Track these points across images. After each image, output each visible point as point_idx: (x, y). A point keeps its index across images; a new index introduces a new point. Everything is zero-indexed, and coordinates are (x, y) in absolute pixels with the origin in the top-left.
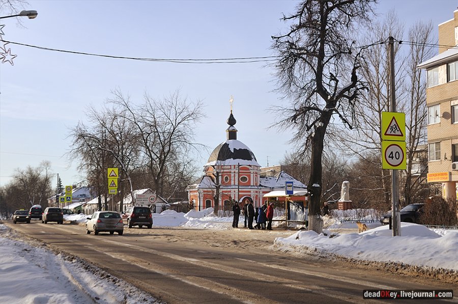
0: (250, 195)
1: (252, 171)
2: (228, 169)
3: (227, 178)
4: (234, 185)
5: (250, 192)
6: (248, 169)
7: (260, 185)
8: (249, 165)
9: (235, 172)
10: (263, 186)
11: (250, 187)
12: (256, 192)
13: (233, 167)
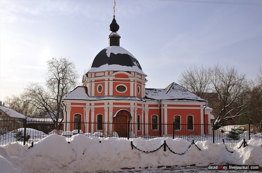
0: (129, 109)
1: (132, 79)
2: (101, 76)
3: (100, 88)
4: (109, 96)
5: (129, 104)
6: (127, 77)
7: (146, 97)
8: (128, 72)
9: (109, 80)
10: (149, 98)
11: (129, 99)
12: (138, 105)
13: (107, 73)
